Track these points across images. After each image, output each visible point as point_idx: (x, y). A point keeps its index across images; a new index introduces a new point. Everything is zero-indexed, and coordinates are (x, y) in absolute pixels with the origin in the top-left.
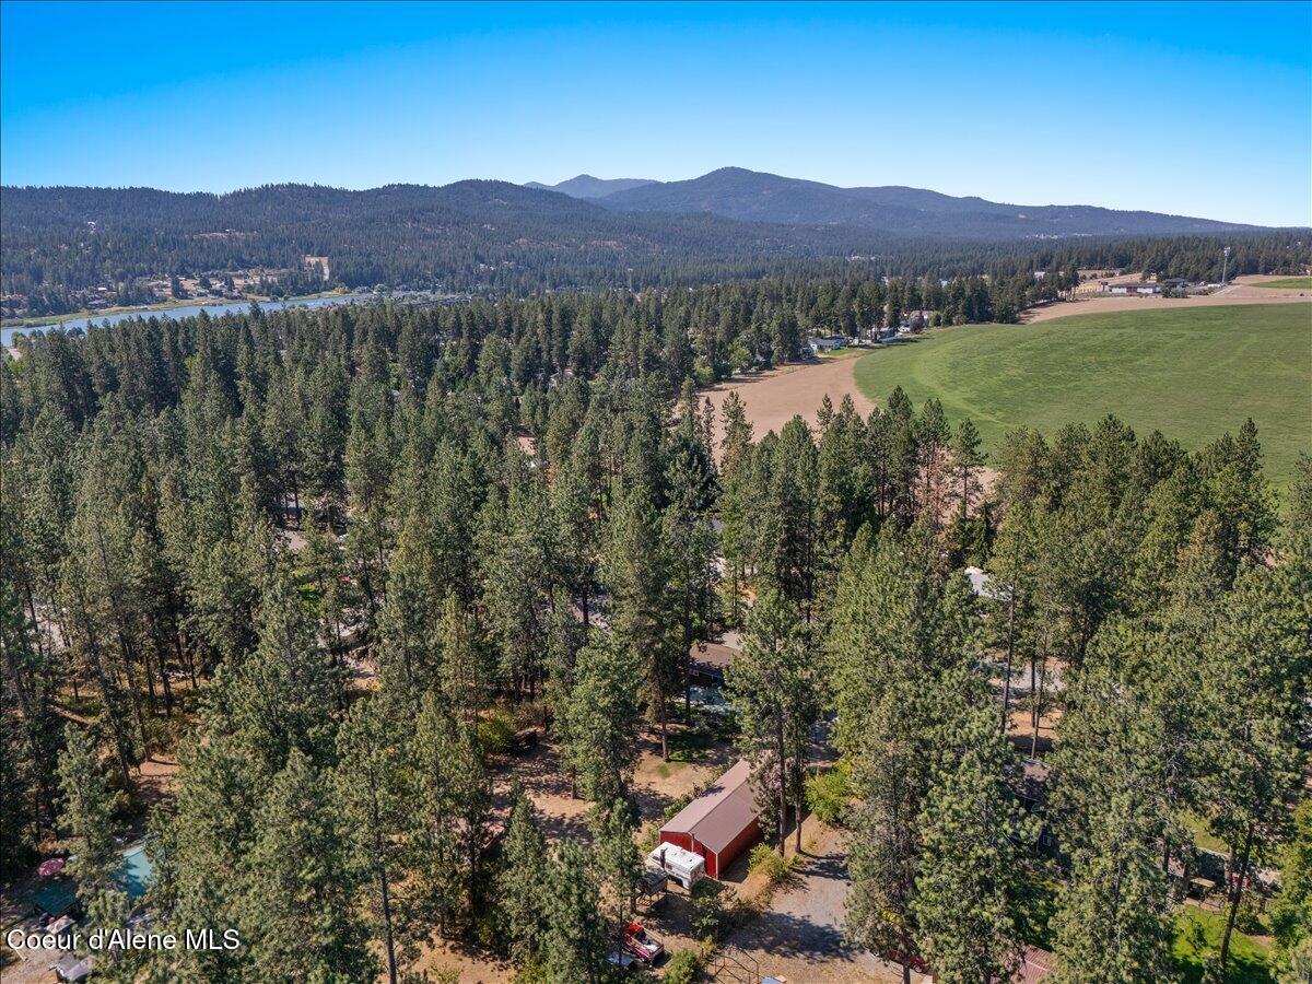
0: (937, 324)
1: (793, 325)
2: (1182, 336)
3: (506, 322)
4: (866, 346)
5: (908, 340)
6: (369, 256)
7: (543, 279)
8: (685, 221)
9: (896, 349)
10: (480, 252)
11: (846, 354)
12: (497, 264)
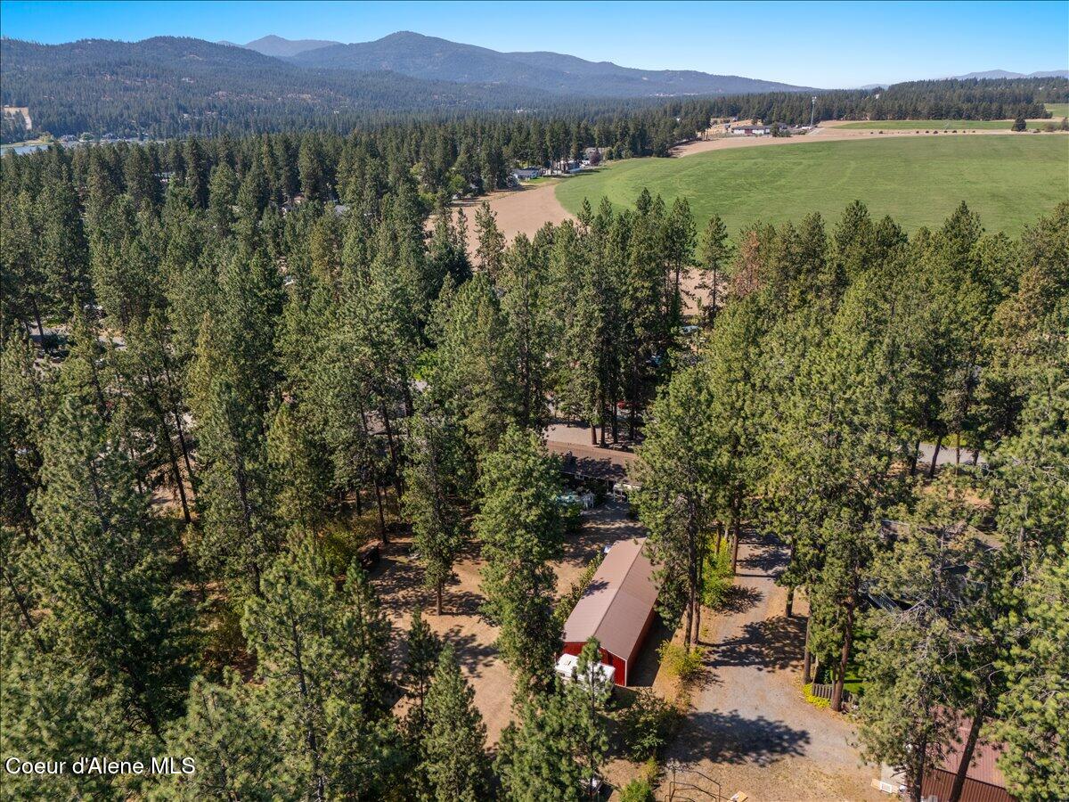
0: (611, 158)
1: (500, 155)
2: (801, 163)
3: (227, 157)
4: (557, 176)
5: (591, 171)
6: (70, 106)
7: (247, 126)
8: (370, 79)
9: (583, 178)
10: (182, 102)
11: (541, 182)
12: (200, 114)
